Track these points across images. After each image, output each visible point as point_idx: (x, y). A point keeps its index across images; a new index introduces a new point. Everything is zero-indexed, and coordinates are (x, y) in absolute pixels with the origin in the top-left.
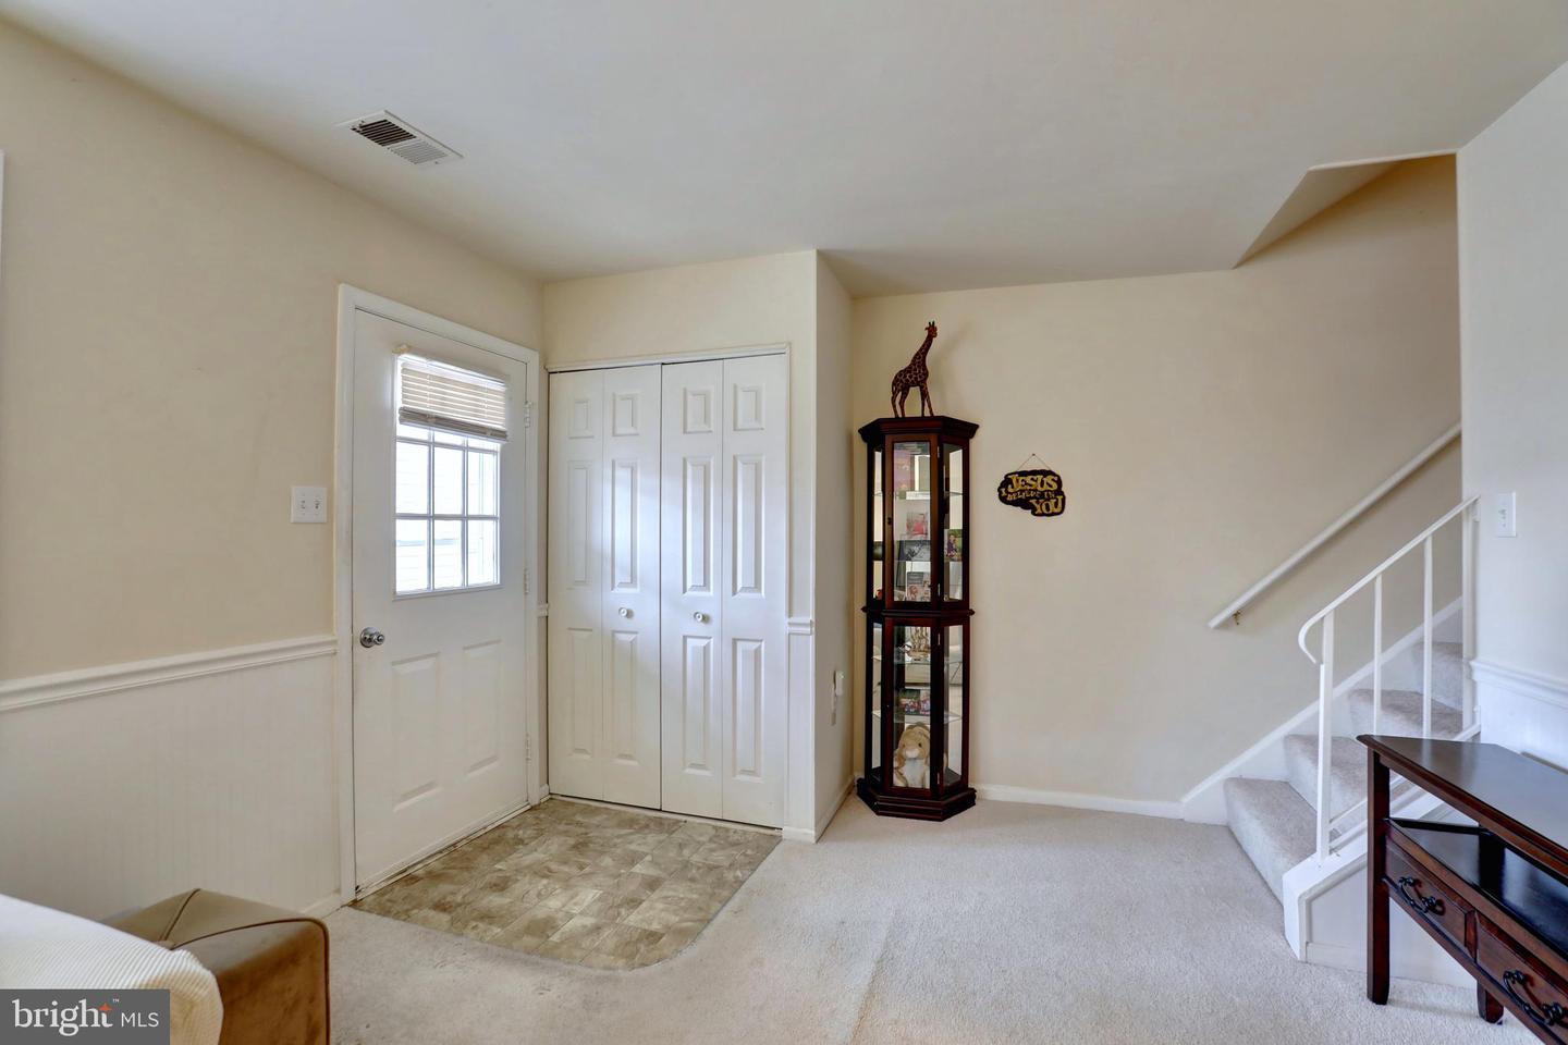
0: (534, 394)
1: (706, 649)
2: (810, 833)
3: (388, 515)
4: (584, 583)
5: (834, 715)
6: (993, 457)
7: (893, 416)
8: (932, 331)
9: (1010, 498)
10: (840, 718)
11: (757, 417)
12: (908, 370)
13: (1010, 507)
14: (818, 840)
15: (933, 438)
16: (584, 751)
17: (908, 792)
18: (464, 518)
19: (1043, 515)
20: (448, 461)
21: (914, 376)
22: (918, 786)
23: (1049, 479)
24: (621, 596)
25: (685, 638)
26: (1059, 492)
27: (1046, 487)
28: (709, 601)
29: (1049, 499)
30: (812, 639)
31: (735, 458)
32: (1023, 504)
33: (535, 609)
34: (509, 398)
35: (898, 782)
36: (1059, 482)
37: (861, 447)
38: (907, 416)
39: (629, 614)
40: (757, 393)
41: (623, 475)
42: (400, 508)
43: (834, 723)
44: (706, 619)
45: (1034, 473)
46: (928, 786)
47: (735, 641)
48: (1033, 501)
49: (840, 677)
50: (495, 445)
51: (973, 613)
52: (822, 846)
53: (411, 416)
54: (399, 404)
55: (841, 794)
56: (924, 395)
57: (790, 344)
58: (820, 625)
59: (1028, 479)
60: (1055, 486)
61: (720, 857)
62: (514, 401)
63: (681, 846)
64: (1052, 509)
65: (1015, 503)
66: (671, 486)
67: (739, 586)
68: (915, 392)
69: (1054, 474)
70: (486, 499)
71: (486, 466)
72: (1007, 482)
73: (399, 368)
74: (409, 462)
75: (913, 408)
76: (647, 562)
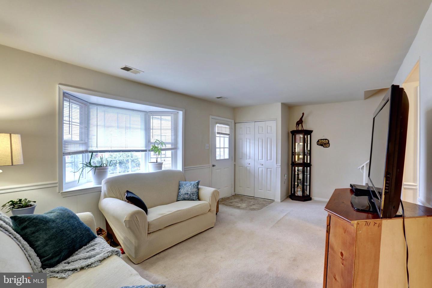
0: (233, 128)
1: (262, 170)
2: (279, 200)
3: (216, 148)
4: (241, 159)
5: (285, 182)
6: (316, 137)
7: (296, 130)
8: (303, 114)
9: (319, 144)
10: (286, 182)
11: (271, 131)
12: (299, 121)
13: (319, 146)
14: (281, 202)
15: (303, 133)
16: (241, 187)
17: (298, 196)
18: (224, 148)
19: (325, 147)
20: (222, 139)
21: (300, 122)
22: (300, 195)
23: (326, 141)
24: (248, 161)
25: (259, 168)
26: (328, 143)
27: (326, 142)
28: (263, 162)
29: (326, 144)
30: (280, 168)
31: (267, 138)
32: (322, 145)
33: (233, 163)
34: (230, 128)
35: (296, 195)
36: (329, 141)
37: (291, 135)
38: (299, 129)
39: (249, 164)
40: (271, 127)
41: (248, 141)
42: (217, 147)
43: (285, 183)
44: (262, 165)
45: (324, 139)
46: (302, 195)
47: (267, 168)
48: (323, 145)
49: (286, 176)
50: (228, 136)
51: (311, 165)
52: (281, 203)
53: (218, 133)
54: (217, 131)
55: (286, 197)
56: (302, 126)
57: (277, 119)
58: (282, 166)
59: (322, 141)
60: (328, 142)
61: (264, 203)
62: (231, 129)
63: (258, 201)
64: (327, 146)
65: (320, 145)
66: (257, 142)
67: (268, 159)
68: (300, 125)
69: (327, 140)
70: (227, 145)
71: (227, 140)
72: (318, 141)
73: (217, 126)
74: (218, 139)
75: (300, 128)
76: (252, 155)
